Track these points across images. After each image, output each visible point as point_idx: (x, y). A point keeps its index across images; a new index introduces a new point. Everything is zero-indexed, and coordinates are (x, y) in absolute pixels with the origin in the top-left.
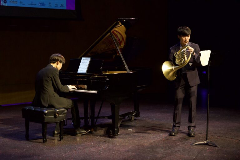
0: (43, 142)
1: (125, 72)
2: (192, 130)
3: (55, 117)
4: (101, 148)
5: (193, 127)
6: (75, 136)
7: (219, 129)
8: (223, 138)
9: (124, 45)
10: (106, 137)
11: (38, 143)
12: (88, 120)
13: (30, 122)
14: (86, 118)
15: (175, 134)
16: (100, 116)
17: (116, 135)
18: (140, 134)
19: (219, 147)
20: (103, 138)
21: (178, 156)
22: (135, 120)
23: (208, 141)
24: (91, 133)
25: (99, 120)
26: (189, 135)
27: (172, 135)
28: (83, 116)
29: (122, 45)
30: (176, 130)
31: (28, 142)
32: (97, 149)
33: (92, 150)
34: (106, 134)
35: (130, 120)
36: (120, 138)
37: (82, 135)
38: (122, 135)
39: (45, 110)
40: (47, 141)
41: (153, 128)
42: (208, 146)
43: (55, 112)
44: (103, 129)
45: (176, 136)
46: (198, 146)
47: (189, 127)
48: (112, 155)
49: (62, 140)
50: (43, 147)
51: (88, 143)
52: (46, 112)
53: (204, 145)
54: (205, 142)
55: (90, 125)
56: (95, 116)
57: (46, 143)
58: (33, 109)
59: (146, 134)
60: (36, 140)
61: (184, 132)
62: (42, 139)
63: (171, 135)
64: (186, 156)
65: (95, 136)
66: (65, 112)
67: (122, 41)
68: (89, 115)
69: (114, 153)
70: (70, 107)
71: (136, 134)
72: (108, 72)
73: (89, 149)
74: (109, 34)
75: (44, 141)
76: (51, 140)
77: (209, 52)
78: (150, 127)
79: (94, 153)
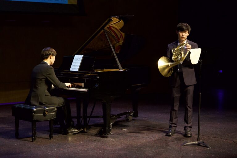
0: (31, 140)
1: (118, 70)
2: (188, 130)
3: (45, 115)
4: (89, 146)
5: (189, 127)
6: (67, 135)
7: (218, 130)
8: (217, 139)
9: (123, 42)
10: (97, 136)
11: (27, 142)
12: (81, 119)
13: (20, 120)
14: (78, 117)
15: (172, 134)
16: (92, 115)
17: (108, 135)
18: (134, 134)
19: (209, 148)
20: (94, 137)
21: (164, 155)
22: (133, 120)
23: (199, 141)
24: (83, 132)
25: (91, 119)
26: (185, 136)
27: (170, 136)
28: (76, 115)
29: (120, 42)
30: (172, 130)
31: (18, 140)
32: (85, 147)
33: (80, 148)
34: (98, 134)
35: (127, 120)
36: (111, 137)
37: (73, 134)
38: (114, 135)
39: (34, 107)
40: (36, 139)
41: (149, 128)
42: (199, 147)
43: (45, 110)
44: (97, 129)
45: (173, 137)
46: (189, 146)
47: (185, 128)
48: (98, 153)
49: (52, 139)
50: (31, 145)
51: (77, 142)
52: (35, 110)
53: (194, 146)
54: (197, 142)
55: (83, 124)
56: (88, 115)
57: (35, 142)
58: (23, 107)
59: (140, 134)
60: (26, 139)
61: (180, 132)
62: (31, 138)
63: (168, 135)
64: (173, 155)
65: (87, 135)
66: (55, 110)
67: (120, 38)
68: (82, 115)
69: (100, 151)
70: (62, 105)
71: (129, 134)
72: (104, 70)
73: (76, 147)
74: (103, 31)
75: (33, 140)
76: (41, 139)
77: (199, 50)
78: (147, 127)
79: (80, 151)
